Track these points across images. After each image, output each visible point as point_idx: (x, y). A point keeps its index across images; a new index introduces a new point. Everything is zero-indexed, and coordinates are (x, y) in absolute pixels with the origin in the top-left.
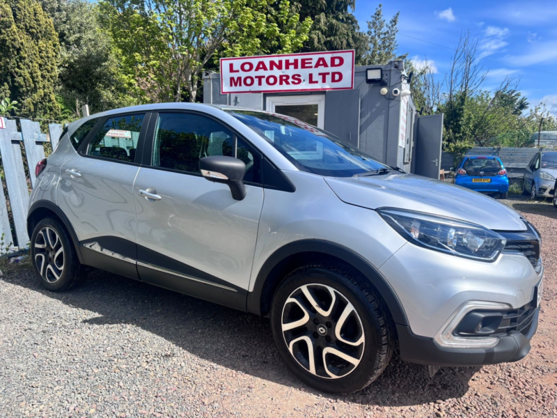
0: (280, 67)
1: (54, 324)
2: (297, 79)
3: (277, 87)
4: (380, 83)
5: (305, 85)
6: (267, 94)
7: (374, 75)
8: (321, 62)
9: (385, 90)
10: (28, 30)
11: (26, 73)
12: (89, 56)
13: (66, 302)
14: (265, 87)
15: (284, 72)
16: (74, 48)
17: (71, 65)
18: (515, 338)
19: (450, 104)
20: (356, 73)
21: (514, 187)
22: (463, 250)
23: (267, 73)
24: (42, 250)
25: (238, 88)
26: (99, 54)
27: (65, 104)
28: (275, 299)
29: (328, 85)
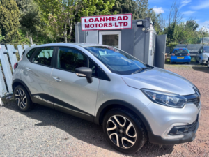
0: (104, 20)
1: (25, 126)
2: (111, 25)
3: (103, 28)
4: (142, 26)
5: (113, 27)
6: (99, 31)
7: (140, 23)
8: (120, 18)
9: (144, 29)
10: (7, 7)
11: (7, 24)
12: (31, 13)
13: (28, 116)
14: (98, 28)
15: (105, 22)
16: (25, 11)
17: (24, 17)
18: (190, 134)
19: (169, 27)
20: (133, 22)
21: (193, 60)
22: (172, 104)
23: (99, 23)
24: (18, 97)
25: (88, 29)
26: (34, 12)
27: (22, 32)
28: (104, 120)
29: (122, 27)
